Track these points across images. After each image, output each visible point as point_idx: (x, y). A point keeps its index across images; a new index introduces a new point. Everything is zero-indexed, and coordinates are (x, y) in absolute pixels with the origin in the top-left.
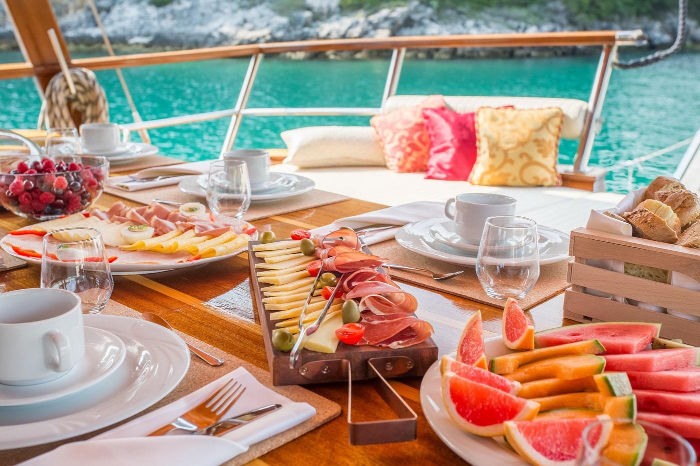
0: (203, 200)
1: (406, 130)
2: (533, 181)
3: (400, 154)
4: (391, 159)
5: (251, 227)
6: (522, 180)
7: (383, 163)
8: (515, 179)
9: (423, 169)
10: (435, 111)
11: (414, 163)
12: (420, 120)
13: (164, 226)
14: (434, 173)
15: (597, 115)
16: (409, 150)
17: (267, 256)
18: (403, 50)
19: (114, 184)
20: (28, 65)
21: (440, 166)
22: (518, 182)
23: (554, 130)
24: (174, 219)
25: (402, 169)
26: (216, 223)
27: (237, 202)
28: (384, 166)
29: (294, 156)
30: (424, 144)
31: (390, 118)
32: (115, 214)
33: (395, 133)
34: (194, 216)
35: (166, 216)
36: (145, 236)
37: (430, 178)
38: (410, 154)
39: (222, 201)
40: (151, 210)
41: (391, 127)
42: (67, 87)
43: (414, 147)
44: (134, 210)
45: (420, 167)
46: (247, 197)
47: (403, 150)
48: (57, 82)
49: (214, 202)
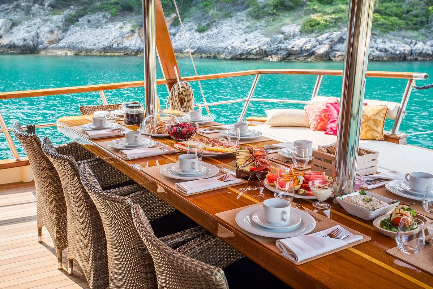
0: (226, 138)
1: (318, 112)
2: (371, 138)
3: (315, 123)
4: (311, 125)
5: (238, 146)
6: (366, 136)
7: (308, 126)
8: (363, 136)
9: (325, 130)
10: (332, 104)
11: (321, 126)
12: (325, 108)
13: (215, 144)
14: (328, 132)
15: (404, 109)
16: (319, 121)
17: (240, 153)
18: (322, 76)
19: (200, 131)
20: (165, 79)
21: (331, 128)
22: (365, 137)
23: (382, 115)
24: (217, 142)
25: (316, 129)
26: (229, 144)
27: (236, 139)
28: (308, 127)
29: (269, 121)
30: (326, 118)
31: (312, 107)
32: (201, 140)
33: (314, 113)
34: (223, 142)
35: (215, 142)
36: (210, 147)
37: (326, 133)
38: (320, 123)
39: (232, 138)
40: (212, 140)
41: (312, 110)
42: (179, 89)
43: (322, 120)
44: (207, 139)
45: (323, 129)
46: (239, 137)
47: (317, 120)
48: (175, 86)
49: (229, 139)
